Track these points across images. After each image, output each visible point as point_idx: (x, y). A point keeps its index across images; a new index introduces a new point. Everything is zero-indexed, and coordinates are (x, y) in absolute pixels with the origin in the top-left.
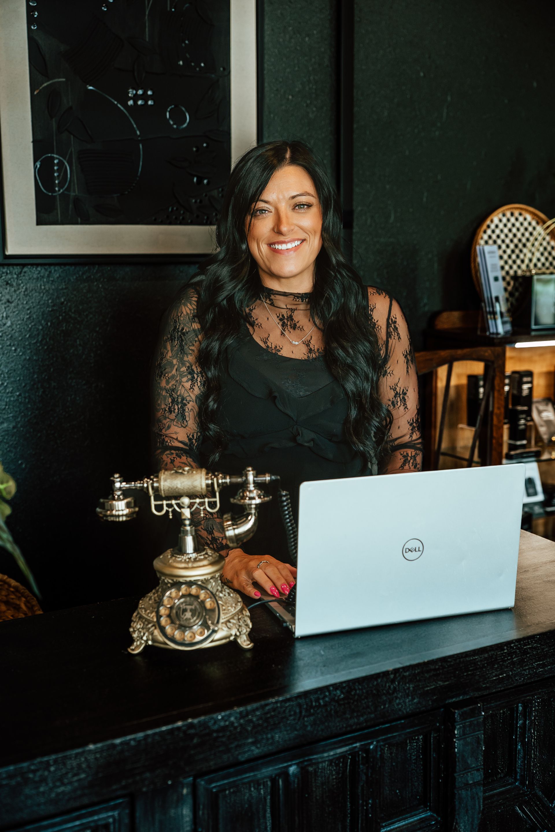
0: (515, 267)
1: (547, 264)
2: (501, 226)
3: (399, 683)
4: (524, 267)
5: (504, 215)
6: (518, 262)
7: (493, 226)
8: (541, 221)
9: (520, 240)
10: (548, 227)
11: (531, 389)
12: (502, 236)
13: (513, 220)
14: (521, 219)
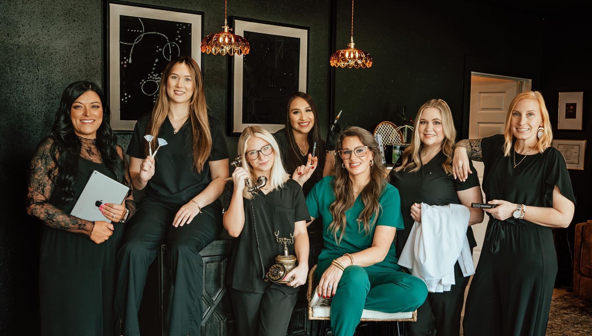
0: (386, 143)
1: (397, 142)
2: (382, 128)
4: (389, 143)
5: (383, 125)
6: (388, 141)
7: (379, 128)
8: (395, 127)
9: (388, 134)
10: (397, 130)
12: (382, 132)
13: (386, 126)
14: (388, 126)
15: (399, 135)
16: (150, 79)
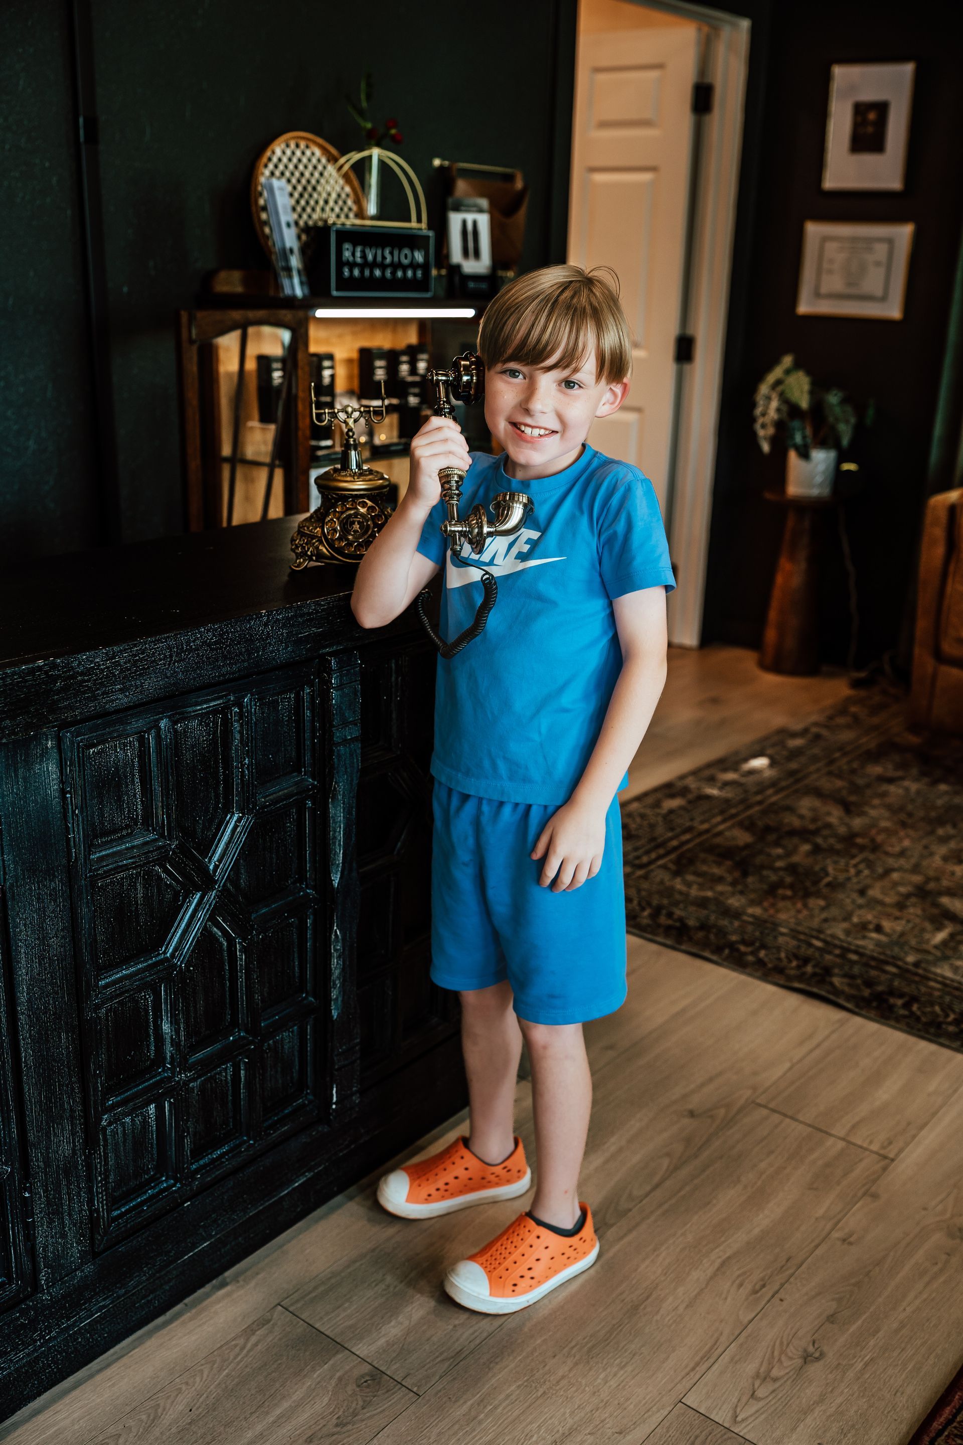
0: (305, 216)
2: (285, 160)
3: (272, 627)
4: (316, 216)
6: (309, 210)
7: (275, 159)
8: (333, 159)
9: (309, 181)
10: (342, 168)
11: (333, 377)
13: (298, 153)
14: (308, 153)
15: (348, 189)
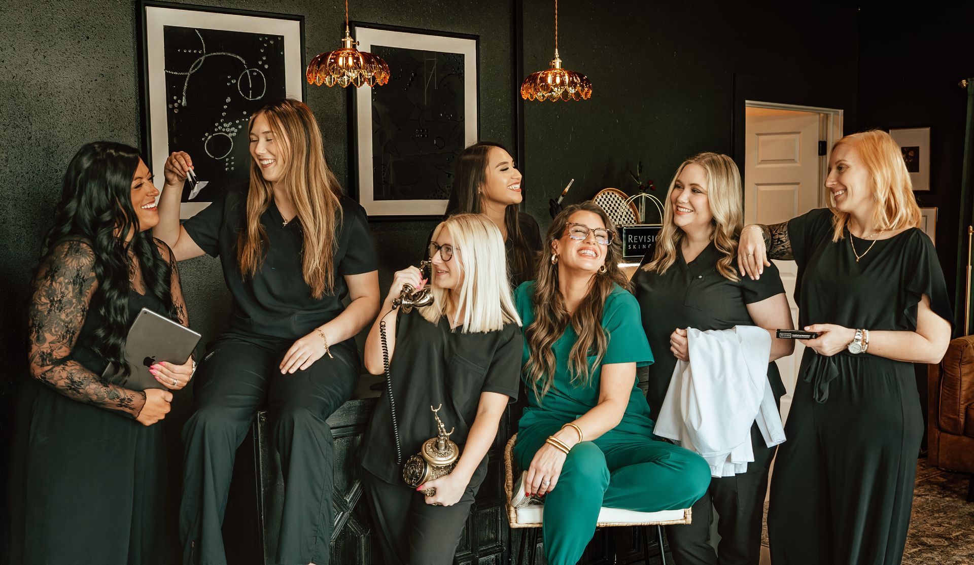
1: (629, 222)
2: (603, 200)
5: (604, 194)
8: (624, 198)
9: (613, 208)
10: (628, 201)
13: (609, 196)
14: (613, 196)
15: (631, 210)
16: (219, 131)
